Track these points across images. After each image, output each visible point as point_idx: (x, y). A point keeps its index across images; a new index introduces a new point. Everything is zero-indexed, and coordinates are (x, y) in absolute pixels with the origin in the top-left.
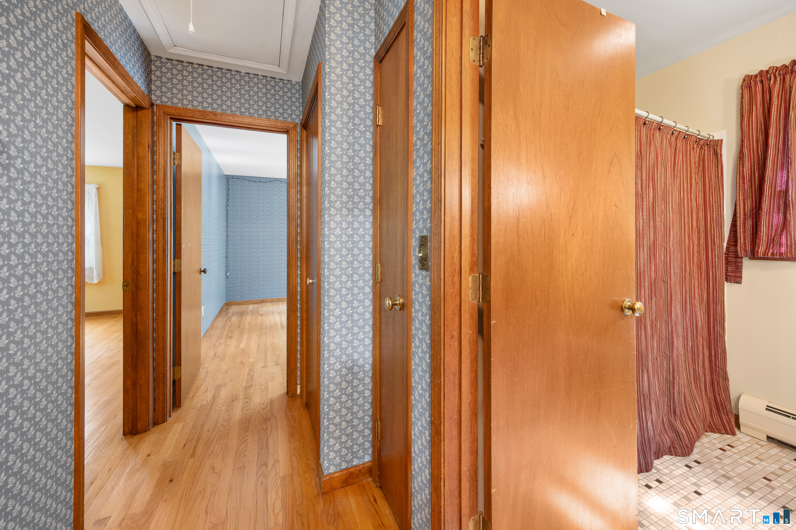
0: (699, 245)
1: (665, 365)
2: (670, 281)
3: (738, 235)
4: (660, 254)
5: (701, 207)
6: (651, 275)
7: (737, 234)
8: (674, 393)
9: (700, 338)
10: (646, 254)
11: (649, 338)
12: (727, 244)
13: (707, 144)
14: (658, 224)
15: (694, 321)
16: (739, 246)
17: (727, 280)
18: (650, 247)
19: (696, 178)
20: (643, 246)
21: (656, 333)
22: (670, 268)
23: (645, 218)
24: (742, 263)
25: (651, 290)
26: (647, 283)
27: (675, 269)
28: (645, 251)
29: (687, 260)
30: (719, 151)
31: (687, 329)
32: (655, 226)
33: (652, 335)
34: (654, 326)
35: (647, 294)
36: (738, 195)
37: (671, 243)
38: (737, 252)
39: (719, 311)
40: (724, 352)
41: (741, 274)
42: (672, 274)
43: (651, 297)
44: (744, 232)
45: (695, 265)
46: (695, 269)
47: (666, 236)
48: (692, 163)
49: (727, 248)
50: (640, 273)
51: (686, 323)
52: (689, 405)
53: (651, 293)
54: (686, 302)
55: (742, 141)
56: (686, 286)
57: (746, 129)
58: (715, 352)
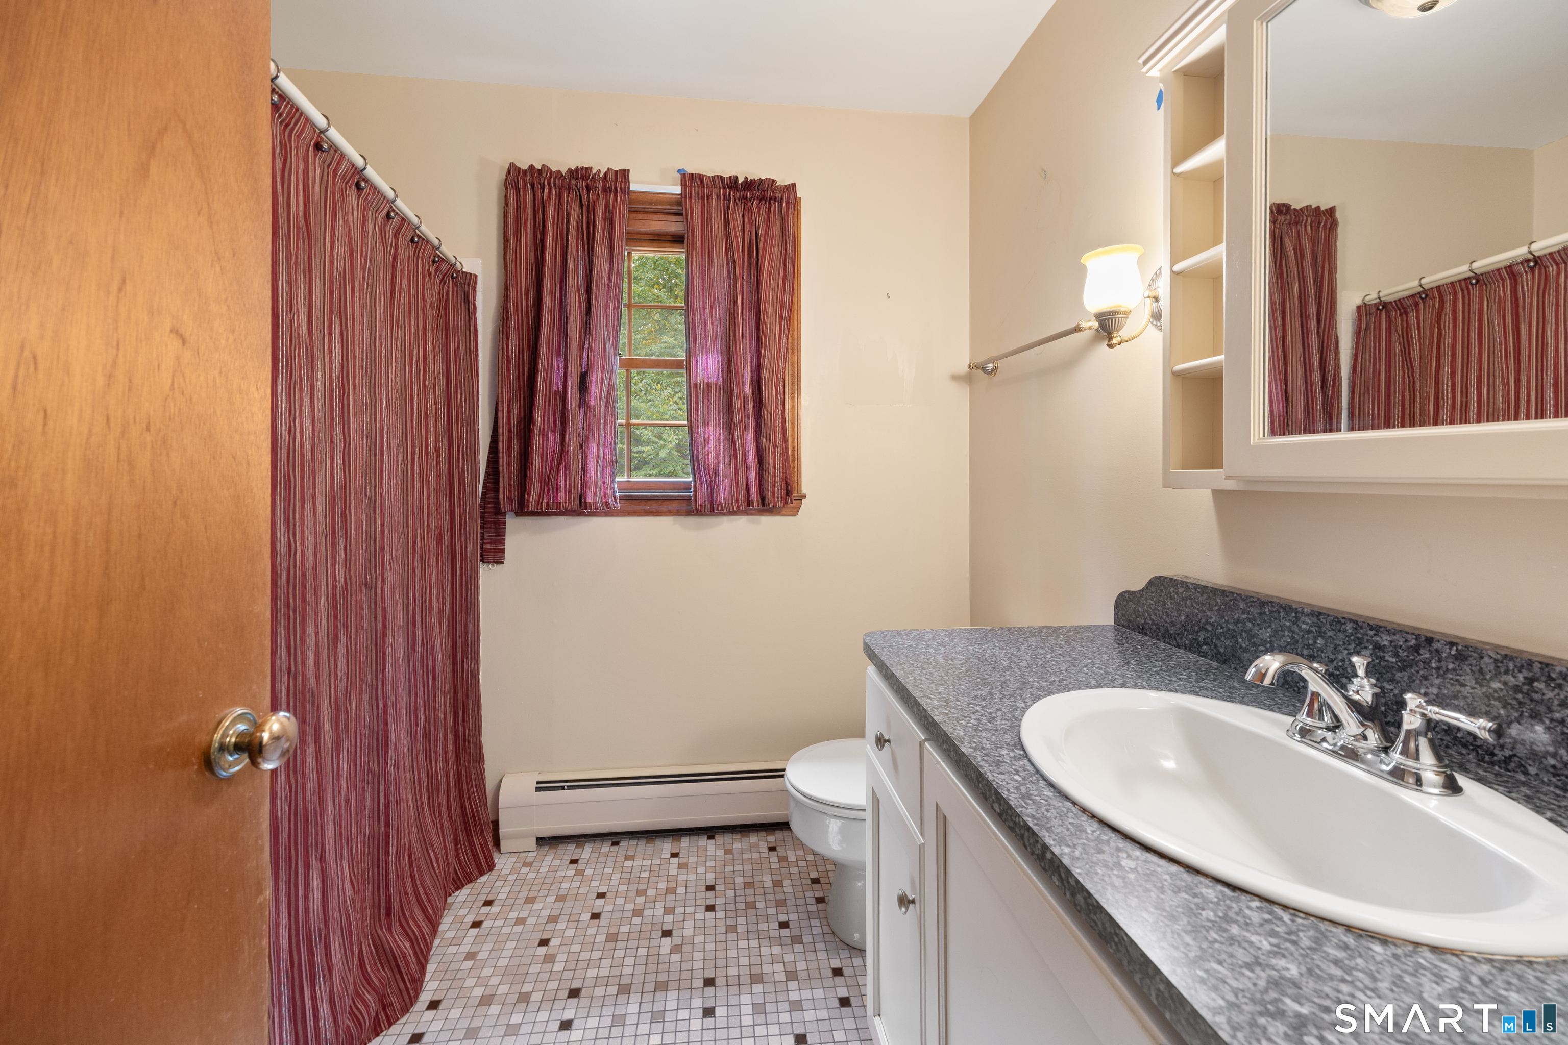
0: (438, 491)
1: (368, 803)
2: (383, 582)
3: (501, 469)
4: (359, 517)
5: (442, 409)
6: (334, 578)
7: (498, 468)
8: (387, 863)
9: (440, 698)
10: (320, 519)
11: (327, 758)
12: (484, 488)
13: (453, 277)
14: (354, 437)
15: (430, 663)
16: (501, 490)
17: (483, 561)
18: (333, 499)
19: (433, 340)
20: (314, 498)
21: (347, 732)
22: (383, 549)
23: (319, 415)
24: (505, 523)
25: (335, 616)
26: (323, 601)
27: (394, 552)
28: (320, 509)
29: (417, 525)
30: (471, 298)
31: (416, 687)
32: (346, 443)
33: (337, 743)
34: (342, 715)
35: (323, 633)
36: (500, 391)
37: (385, 487)
38: (498, 503)
39: (470, 625)
40: (478, 706)
41: (504, 545)
42: (387, 565)
43: (336, 636)
44: (509, 464)
45: (433, 535)
46: (432, 543)
47: (373, 469)
48: (428, 306)
49: (484, 494)
50: (304, 575)
51: (415, 672)
52: (419, 867)
53: (336, 627)
54: (414, 625)
55: (507, 288)
56: (414, 587)
57: (511, 266)
58: (464, 712)
